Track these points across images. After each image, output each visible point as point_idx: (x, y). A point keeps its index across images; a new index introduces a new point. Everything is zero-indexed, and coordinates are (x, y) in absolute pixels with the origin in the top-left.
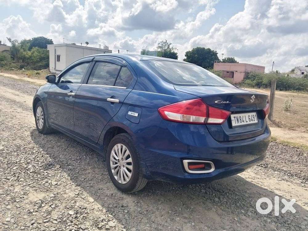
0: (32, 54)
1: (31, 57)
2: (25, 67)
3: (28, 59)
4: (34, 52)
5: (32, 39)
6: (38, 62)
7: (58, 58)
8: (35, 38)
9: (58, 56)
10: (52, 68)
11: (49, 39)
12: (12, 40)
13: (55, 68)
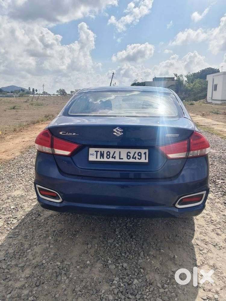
0: (194, 85)
1: (192, 89)
2: (186, 99)
3: (190, 91)
4: (195, 84)
5: (200, 71)
6: (198, 93)
7: (215, 87)
8: (203, 70)
9: (215, 85)
10: (209, 98)
11: (216, 69)
12: (178, 75)
13: (212, 98)
